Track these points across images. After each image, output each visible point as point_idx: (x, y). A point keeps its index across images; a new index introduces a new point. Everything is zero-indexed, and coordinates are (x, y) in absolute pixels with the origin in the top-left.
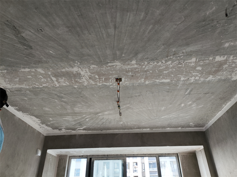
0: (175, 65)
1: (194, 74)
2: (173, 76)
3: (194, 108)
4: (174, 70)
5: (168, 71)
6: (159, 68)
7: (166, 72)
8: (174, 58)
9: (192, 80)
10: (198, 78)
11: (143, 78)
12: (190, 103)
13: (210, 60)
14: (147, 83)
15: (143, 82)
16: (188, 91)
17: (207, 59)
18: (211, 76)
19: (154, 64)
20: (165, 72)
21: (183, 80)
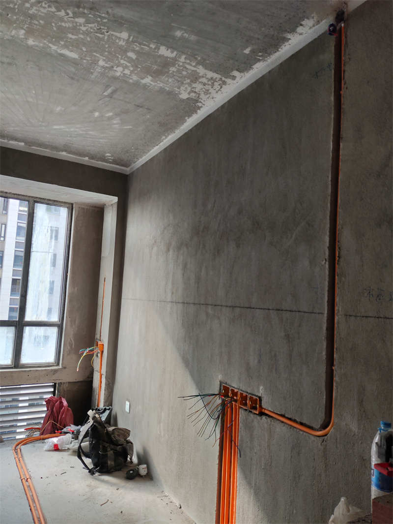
0: (92, 30)
1: (122, 61)
2: (84, 49)
3: (116, 126)
4: (89, 39)
5: (77, 37)
6: (60, 23)
7: (74, 37)
8: (90, 15)
9: (118, 72)
10: (129, 74)
11: (22, 28)
12: (111, 114)
13: (151, 48)
14: (31, 42)
15: (23, 37)
16: (110, 91)
17: (147, 44)
18: (150, 78)
19: (50, 9)
20: (70, 36)
21: (103, 67)
